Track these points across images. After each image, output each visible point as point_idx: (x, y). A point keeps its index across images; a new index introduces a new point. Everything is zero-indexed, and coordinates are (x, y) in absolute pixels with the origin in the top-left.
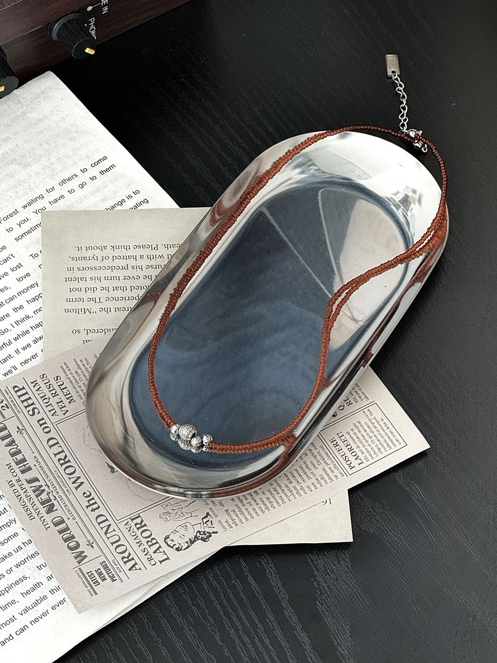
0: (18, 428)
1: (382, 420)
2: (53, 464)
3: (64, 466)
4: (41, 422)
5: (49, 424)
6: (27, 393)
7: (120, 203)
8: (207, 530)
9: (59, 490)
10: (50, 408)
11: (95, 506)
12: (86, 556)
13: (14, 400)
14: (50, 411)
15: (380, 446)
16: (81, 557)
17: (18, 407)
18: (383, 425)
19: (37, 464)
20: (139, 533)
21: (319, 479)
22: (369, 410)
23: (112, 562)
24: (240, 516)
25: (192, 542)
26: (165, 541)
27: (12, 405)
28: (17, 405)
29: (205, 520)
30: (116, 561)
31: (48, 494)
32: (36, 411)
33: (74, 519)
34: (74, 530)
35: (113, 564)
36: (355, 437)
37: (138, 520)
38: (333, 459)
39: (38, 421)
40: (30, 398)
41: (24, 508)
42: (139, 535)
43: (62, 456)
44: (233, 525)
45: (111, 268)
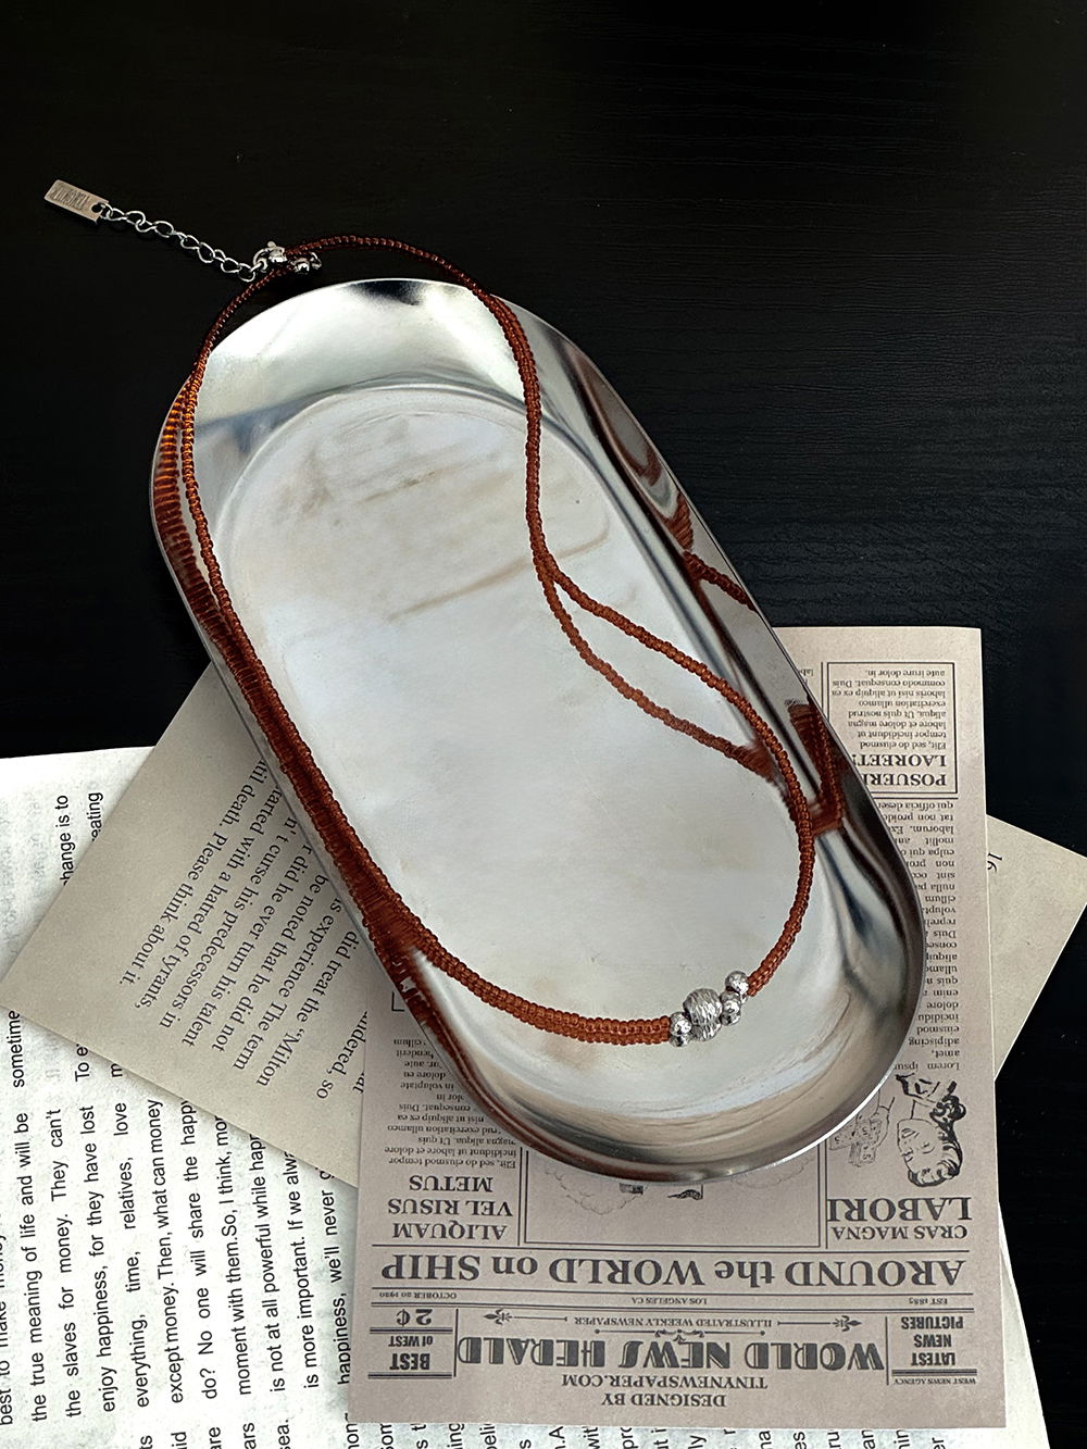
0: (489, 1317)
1: (873, 673)
2: (614, 1296)
3: (632, 1277)
4: (502, 1267)
5: (517, 1255)
6: (416, 1258)
7: (66, 847)
8: (937, 1097)
9: (683, 1316)
10: (477, 1233)
11: (761, 1271)
12: (871, 1347)
13: (416, 1291)
14: (485, 1237)
15: (927, 709)
16: (867, 1357)
17: (438, 1291)
18: (885, 678)
19: (597, 1327)
20: (870, 1221)
21: (934, 848)
22: (835, 683)
23: (913, 1306)
24: (939, 1024)
25: (952, 1137)
26: (920, 1185)
27: (426, 1300)
28: (432, 1292)
29: (912, 1090)
30: (915, 1297)
31: (681, 1342)
32: (469, 1262)
33: (768, 1323)
34: (798, 1337)
35: (919, 1306)
36: (879, 739)
37: (842, 1209)
38: (903, 801)
39: (497, 1270)
40: (432, 1259)
41: (686, 1404)
42: (879, 1224)
43: (604, 1271)
44: (953, 1048)
45: (215, 945)
